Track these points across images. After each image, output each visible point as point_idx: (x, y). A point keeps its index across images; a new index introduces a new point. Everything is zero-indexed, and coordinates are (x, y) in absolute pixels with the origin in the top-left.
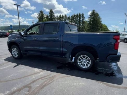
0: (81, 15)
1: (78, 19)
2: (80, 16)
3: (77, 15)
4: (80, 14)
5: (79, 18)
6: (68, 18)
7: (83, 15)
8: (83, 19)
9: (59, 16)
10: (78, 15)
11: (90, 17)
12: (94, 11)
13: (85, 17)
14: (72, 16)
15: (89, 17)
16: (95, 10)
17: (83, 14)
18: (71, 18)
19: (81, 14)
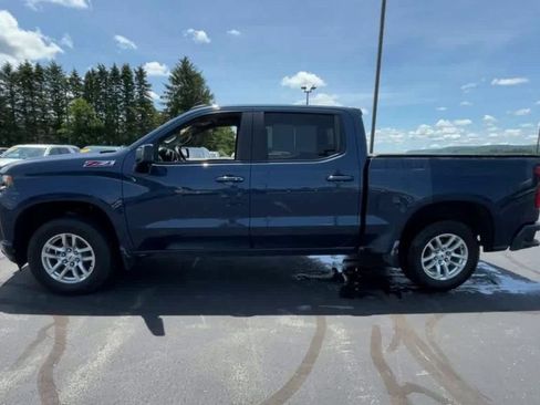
0: (135, 75)
1: (119, 89)
2: (130, 78)
3: (115, 70)
4: (126, 70)
5: (126, 86)
6: (71, 79)
7: (141, 74)
8: (141, 93)
9: (21, 68)
10: (120, 73)
11: (171, 85)
12: (185, 62)
13: (149, 85)
14: (89, 76)
15: (168, 88)
16: (191, 61)
17: (141, 70)
18: (86, 83)
19: (134, 68)
